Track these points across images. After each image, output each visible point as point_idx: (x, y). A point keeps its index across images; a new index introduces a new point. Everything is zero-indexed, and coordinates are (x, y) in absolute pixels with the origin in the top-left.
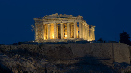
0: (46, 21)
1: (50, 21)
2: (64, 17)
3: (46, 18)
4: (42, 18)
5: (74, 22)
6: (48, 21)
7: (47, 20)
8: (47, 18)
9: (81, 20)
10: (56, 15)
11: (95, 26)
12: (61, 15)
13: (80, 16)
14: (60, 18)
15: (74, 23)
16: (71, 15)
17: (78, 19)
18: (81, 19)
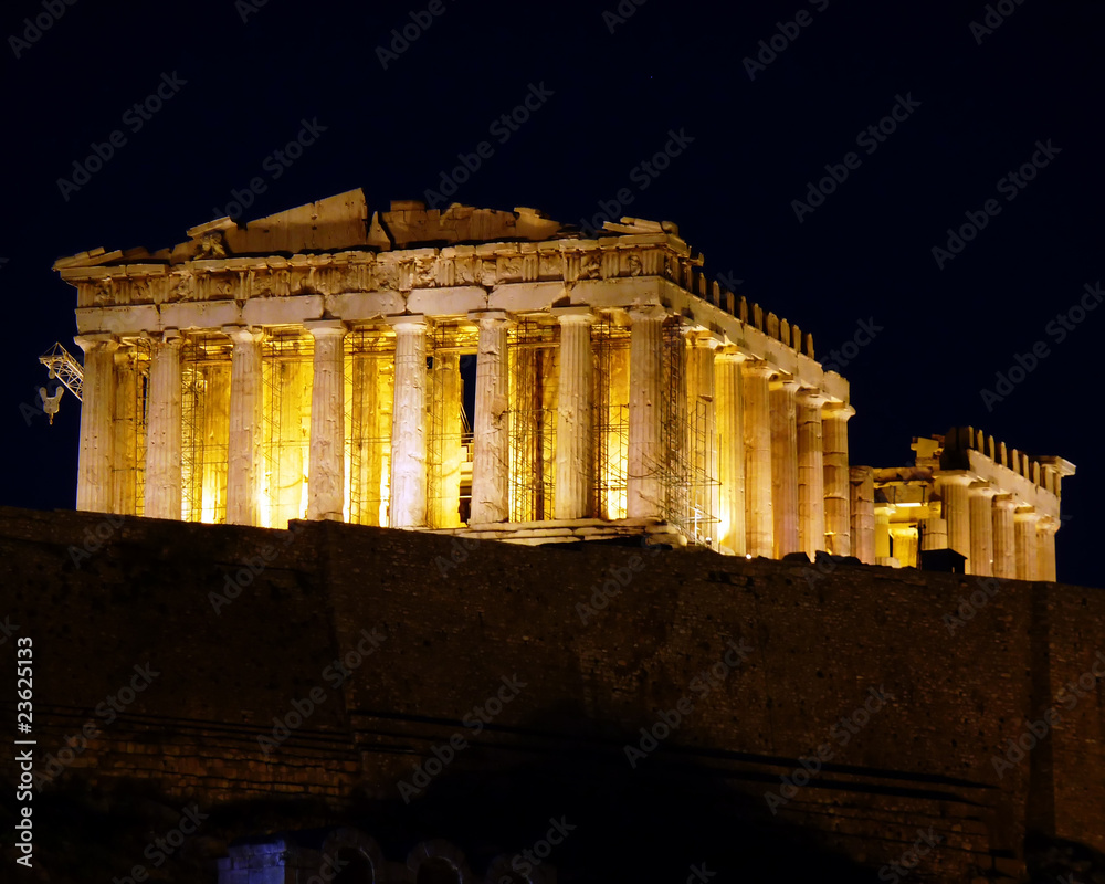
0: (215, 288)
1: (267, 293)
2: (439, 244)
3: (210, 255)
4: (164, 253)
5: (564, 303)
6: (240, 294)
7: (230, 277)
8: (230, 254)
9: (653, 283)
10: (344, 206)
11: (1067, 468)
12: (402, 216)
13: (641, 225)
14: (390, 260)
15: (567, 319)
16: (529, 217)
17: (611, 266)
18: (651, 262)
